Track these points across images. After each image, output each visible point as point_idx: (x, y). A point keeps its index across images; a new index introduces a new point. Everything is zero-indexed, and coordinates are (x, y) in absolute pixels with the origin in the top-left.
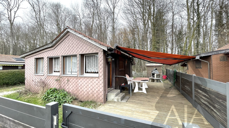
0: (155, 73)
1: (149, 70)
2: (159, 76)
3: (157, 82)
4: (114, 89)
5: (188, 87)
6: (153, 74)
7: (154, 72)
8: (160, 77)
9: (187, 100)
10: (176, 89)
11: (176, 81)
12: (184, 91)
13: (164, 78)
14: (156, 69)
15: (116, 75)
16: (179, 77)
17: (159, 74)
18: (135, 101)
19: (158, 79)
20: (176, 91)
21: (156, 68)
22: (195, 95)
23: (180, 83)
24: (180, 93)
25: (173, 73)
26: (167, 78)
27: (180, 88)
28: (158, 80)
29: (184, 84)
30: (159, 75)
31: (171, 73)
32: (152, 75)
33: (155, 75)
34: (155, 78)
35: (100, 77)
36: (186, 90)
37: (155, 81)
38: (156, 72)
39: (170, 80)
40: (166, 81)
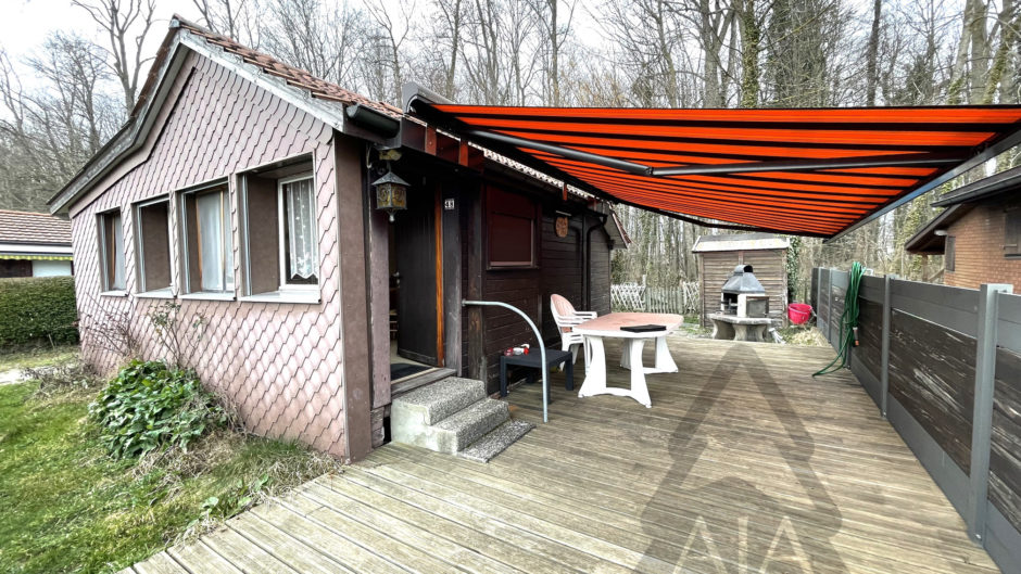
0: (742, 289)
1: (713, 275)
2: (762, 306)
3: (748, 340)
4: (455, 375)
5: (939, 384)
6: (731, 297)
7: (736, 282)
8: (767, 312)
9: (922, 470)
10: (855, 386)
11: (856, 336)
12: (905, 402)
13: (793, 315)
14: (748, 269)
15: (465, 295)
16: (880, 308)
17: (763, 295)
18: (548, 453)
19: (757, 325)
20: (854, 398)
21: (750, 262)
22: (992, 451)
23: (880, 348)
24: (875, 412)
25: (846, 288)
26: (815, 319)
27: (880, 378)
28: (752, 330)
29: (908, 359)
30: (766, 299)
31: (836, 291)
32: (726, 303)
33: (742, 299)
34: (741, 316)
35: (325, 302)
36: (921, 397)
37: (741, 333)
38: (747, 282)
39: (828, 326)
40: (803, 334)
